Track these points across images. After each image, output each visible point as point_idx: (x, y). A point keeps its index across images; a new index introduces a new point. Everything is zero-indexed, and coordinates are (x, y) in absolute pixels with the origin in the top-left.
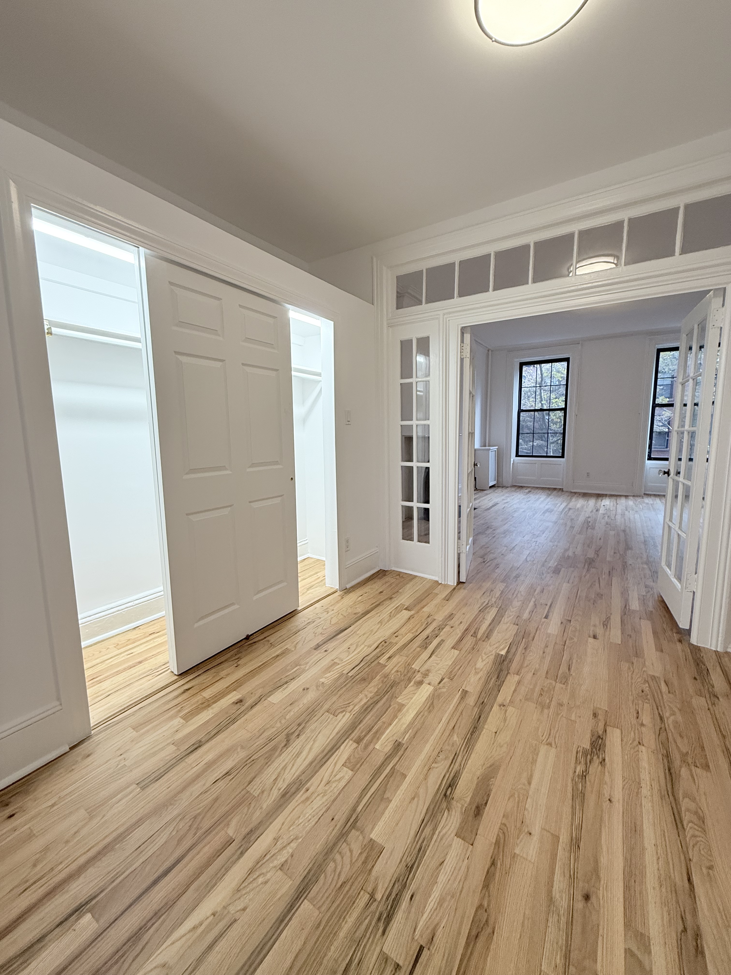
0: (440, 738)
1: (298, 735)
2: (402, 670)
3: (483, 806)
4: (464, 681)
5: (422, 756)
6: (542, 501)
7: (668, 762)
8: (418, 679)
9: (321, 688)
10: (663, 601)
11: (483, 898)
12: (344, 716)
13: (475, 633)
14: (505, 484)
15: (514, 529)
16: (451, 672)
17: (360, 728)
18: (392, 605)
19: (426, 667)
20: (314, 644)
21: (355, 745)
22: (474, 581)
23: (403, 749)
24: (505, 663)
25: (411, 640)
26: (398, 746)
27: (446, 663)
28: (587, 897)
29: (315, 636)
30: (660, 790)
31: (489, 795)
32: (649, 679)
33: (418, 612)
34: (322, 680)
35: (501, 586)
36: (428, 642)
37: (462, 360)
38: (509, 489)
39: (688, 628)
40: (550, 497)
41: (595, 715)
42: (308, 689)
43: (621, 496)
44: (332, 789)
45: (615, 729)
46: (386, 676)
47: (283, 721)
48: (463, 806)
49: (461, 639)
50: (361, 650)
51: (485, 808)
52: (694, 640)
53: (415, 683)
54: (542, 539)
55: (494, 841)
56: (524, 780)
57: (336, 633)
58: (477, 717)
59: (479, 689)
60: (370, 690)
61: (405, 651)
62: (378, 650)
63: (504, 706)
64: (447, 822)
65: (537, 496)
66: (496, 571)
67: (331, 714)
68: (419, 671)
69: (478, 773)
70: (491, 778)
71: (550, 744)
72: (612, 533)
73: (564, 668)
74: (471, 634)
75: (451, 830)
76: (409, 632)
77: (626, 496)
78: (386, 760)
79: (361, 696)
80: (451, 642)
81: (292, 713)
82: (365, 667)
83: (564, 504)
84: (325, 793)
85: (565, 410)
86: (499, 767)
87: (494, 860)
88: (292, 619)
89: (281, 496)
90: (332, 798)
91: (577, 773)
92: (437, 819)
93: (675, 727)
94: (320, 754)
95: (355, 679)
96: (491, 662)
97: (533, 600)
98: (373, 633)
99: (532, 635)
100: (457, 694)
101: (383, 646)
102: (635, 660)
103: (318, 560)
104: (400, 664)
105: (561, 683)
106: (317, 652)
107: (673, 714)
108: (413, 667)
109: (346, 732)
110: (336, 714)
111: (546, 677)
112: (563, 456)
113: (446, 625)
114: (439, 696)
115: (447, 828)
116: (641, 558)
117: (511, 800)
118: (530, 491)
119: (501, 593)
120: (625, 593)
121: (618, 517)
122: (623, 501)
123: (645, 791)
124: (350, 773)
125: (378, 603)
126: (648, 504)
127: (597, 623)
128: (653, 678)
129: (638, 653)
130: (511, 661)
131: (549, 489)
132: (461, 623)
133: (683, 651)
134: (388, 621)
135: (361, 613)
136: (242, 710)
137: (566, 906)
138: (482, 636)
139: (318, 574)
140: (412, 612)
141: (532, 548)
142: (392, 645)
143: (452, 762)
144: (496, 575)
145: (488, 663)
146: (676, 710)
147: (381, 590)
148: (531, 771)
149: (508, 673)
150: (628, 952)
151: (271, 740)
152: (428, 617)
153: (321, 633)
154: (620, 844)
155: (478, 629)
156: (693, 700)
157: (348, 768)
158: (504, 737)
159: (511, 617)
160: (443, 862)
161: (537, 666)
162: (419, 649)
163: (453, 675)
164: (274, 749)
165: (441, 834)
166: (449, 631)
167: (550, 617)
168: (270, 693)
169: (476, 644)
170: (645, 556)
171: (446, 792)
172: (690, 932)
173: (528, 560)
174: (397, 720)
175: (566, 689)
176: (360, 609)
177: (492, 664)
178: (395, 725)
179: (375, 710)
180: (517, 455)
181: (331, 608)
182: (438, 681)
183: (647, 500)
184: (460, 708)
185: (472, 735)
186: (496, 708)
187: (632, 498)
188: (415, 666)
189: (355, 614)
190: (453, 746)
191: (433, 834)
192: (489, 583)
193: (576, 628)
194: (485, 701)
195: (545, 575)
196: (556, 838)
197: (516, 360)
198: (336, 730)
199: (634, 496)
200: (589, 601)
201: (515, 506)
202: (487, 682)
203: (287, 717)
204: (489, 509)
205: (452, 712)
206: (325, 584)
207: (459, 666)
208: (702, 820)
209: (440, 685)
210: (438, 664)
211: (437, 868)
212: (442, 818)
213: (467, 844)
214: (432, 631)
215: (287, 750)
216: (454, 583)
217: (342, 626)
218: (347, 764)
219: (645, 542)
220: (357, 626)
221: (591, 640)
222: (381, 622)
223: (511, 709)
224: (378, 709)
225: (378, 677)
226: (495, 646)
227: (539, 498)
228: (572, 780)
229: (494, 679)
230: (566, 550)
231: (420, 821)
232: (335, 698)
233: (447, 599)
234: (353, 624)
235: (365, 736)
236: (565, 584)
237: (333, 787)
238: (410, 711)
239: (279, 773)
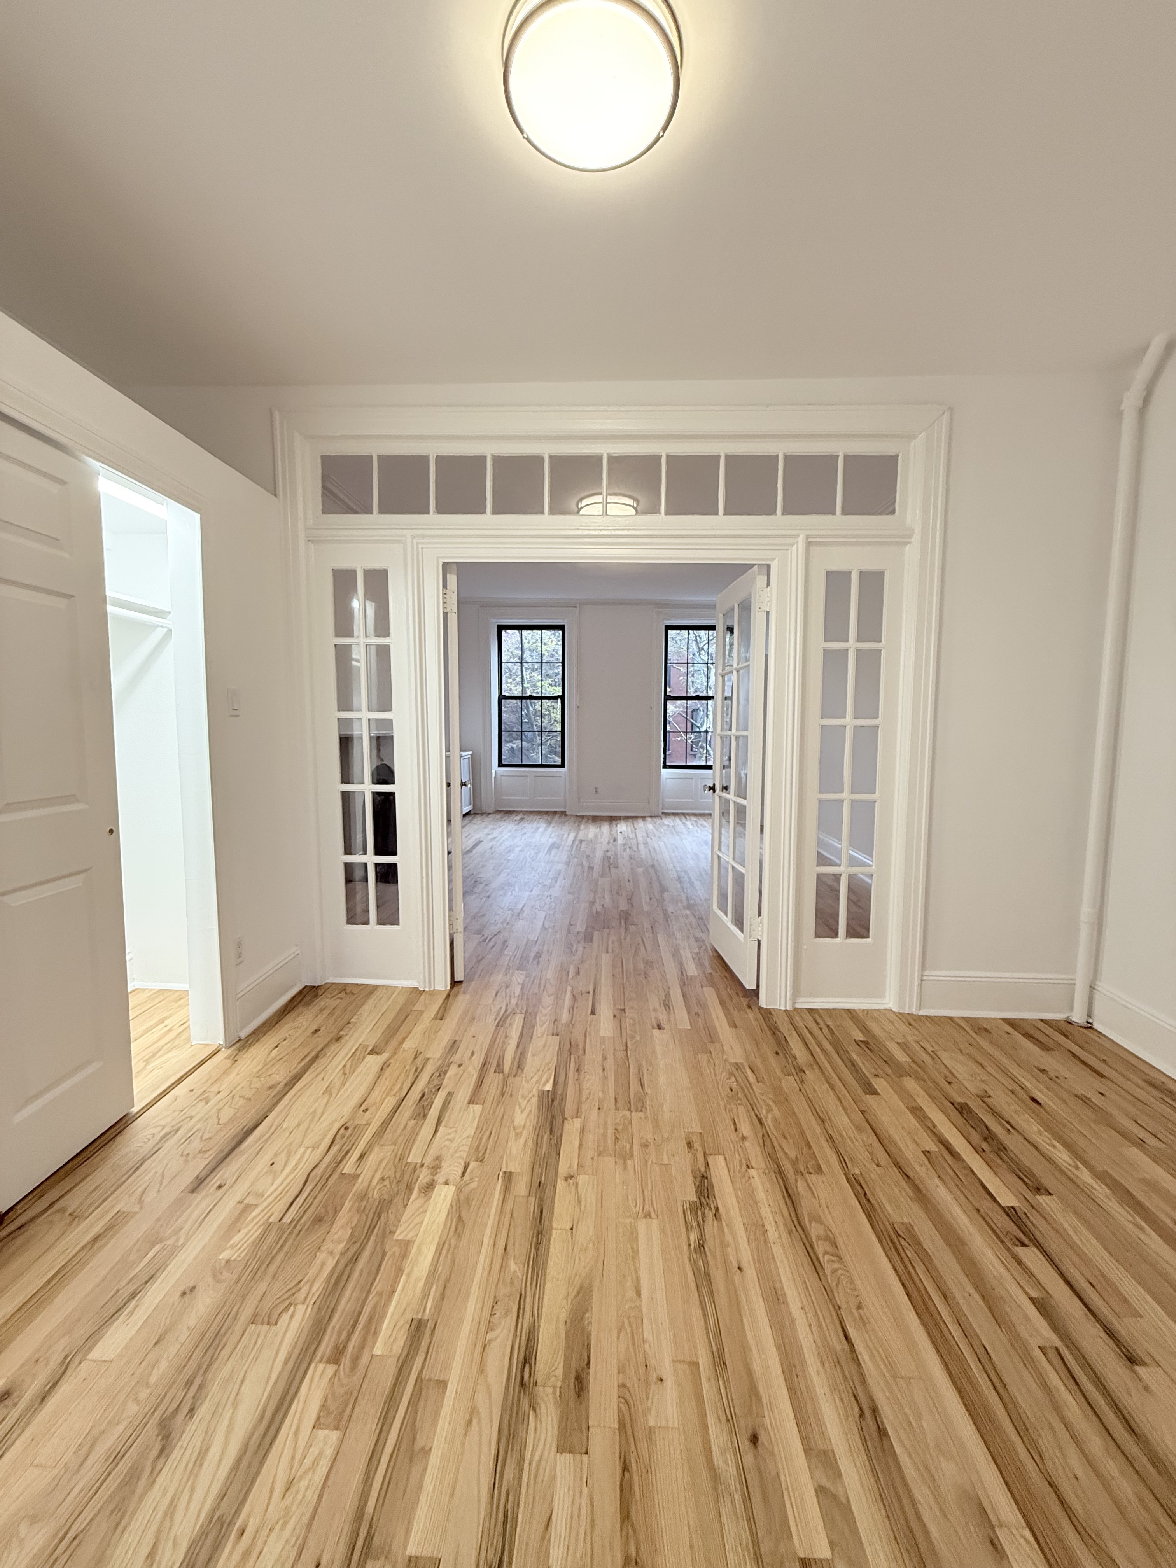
0: (488, 1280)
1: (192, 1411)
2: (391, 1173)
3: (585, 1371)
4: (502, 1157)
5: (467, 1328)
6: (543, 833)
7: (783, 1180)
8: (425, 1181)
9: (226, 1274)
10: (720, 957)
11: (626, 1543)
12: (292, 1317)
13: (498, 1065)
14: (485, 808)
15: (515, 879)
16: (478, 1147)
17: (334, 1327)
18: (343, 1053)
19: (432, 1153)
20: (188, 1178)
21: (331, 1369)
22: (477, 977)
23: (428, 1331)
24: (556, 1103)
25: (395, 1110)
26: (417, 1328)
27: (466, 1134)
28: (754, 1439)
29: (186, 1161)
30: (785, 1225)
31: (589, 1347)
32: (734, 1069)
33: (395, 1053)
34: (224, 1255)
35: (519, 977)
36: (426, 1103)
37: (445, 615)
38: (491, 816)
39: (754, 987)
40: (552, 825)
41: (690, 1145)
42: (193, 1288)
43: (636, 817)
44: (300, 1497)
45: (717, 1157)
46: (363, 1196)
47: (144, 1394)
48: (554, 1387)
49: (480, 1083)
50: (300, 1160)
51: (588, 1374)
52: (763, 1003)
53: (420, 1191)
54: (556, 892)
55: (616, 1426)
56: (631, 1293)
57: (236, 1139)
58: (537, 1213)
59: (527, 1161)
60: (336, 1237)
61: (388, 1135)
62: (335, 1149)
63: (572, 1177)
64: (538, 1433)
65: (535, 825)
66: (506, 952)
67: (262, 1323)
68: (422, 1166)
69: (564, 1315)
70: (584, 1313)
71: (648, 1215)
72: (640, 870)
73: (634, 1086)
74: (493, 1070)
75: (548, 1446)
76: (387, 1095)
77: (643, 818)
78: (400, 1370)
79: (321, 1256)
80: (463, 1093)
81: (164, 1364)
82: (314, 1194)
83: (572, 835)
84: (286, 1514)
85: (562, 698)
86: (591, 1286)
87: (625, 1460)
88: (119, 1139)
89: (86, 871)
90: (305, 1519)
91: (692, 1247)
92: (519, 1439)
93: (776, 1128)
94: (255, 1428)
95: (298, 1228)
96: (535, 1110)
97: (569, 988)
98: (317, 1118)
99: (581, 1046)
100: (495, 1185)
101: (343, 1137)
102: (711, 1047)
103: (161, 991)
104: (384, 1164)
105: (636, 1111)
106: (198, 1197)
107: (770, 1110)
108: (409, 1160)
109: (305, 1350)
110: (273, 1320)
111: (617, 1109)
112: (562, 765)
113: (449, 1065)
114: (468, 1201)
115: (541, 1446)
116: (681, 901)
117: (622, 1334)
118: (522, 819)
119: (522, 989)
120: (676, 953)
121: (641, 847)
122: (640, 824)
123: (772, 1234)
124: (334, 1436)
125: (313, 1054)
126: (668, 826)
127: (657, 1006)
128: (737, 1066)
129: (713, 1037)
130: (563, 1099)
131: (547, 813)
132: (473, 1053)
133: (756, 1019)
134: (343, 1084)
135: (282, 1084)
136: (13, 1420)
137: (735, 1472)
138: (511, 1068)
139: (166, 1023)
140: (385, 1056)
141: (547, 906)
142: (359, 1129)
143: (518, 1316)
144: (508, 958)
145: (531, 1111)
146: (771, 1103)
147: (315, 1027)
148: (636, 1272)
149: (564, 1119)
150: (820, 1491)
151: (117, 1457)
152: (416, 1057)
153: (200, 1152)
154: (768, 1328)
155: (502, 1058)
156: (783, 1083)
157: (327, 1428)
158: (586, 1232)
159: (545, 1025)
160: (550, 1519)
161: (600, 1094)
162: (412, 1122)
163: (482, 1152)
164: (134, 1474)
165: (534, 1464)
166: (457, 1074)
167: (597, 1011)
168: (90, 1342)
169: (505, 1084)
170: (684, 898)
171: (522, 1377)
172: (868, 1413)
173: (547, 927)
174: (404, 1277)
175: (646, 1118)
176: (280, 1075)
177: (537, 1112)
178: (403, 1288)
179: (356, 1275)
180: (500, 764)
181: (215, 1089)
182: (460, 1173)
183: (667, 821)
184: (508, 1209)
185: (537, 1249)
186: (561, 1184)
187: (649, 819)
188: (414, 1158)
189: (270, 1088)
190: (512, 1283)
191: (521, 1470)
192: (501, 976)
193: (634, 1020)
194: (543, 1181)
195: (575, 946)
196: (695, 1365)
197: (492, 620)
198: (282, 1357)
199: (651, 817)
200: (639, 975)
201: (507, 844)
202: (537, 1145)
203: (153, 1379)
204: (470, 851)
205: (496, 1222)
206: (188, 1040)
207: (488, 1133)
208: (834, 1244)
209: (465, 1178)
210: (451, 1140)
211: (543, 1538)
212: (527, 1432)
213: (578, 1457)
214: (429, 1083)
215: (170, 1462)
216: (446, 987)
217: (246, 1121)
218: (322, 1421)
219: (679, 879)
220: (282, 1111)
221: (656, 1032)
222: (328, 1091)
223: (582, 1179)
224: (362, 1271)
225: (347, 1205)
226: (534, 1080)
227: (538, 828)
228: (690, 1260)
229: (546, 1137)
230: (592, 903)
231: (491, 1463)
232: (262, 1287)
233: (441, 1016)
234: (270, 1110)
235: (348, 1338)
236: (604, 955)
237: (302, 1490)
238: (425, 1250)
239: (159, 1533)
